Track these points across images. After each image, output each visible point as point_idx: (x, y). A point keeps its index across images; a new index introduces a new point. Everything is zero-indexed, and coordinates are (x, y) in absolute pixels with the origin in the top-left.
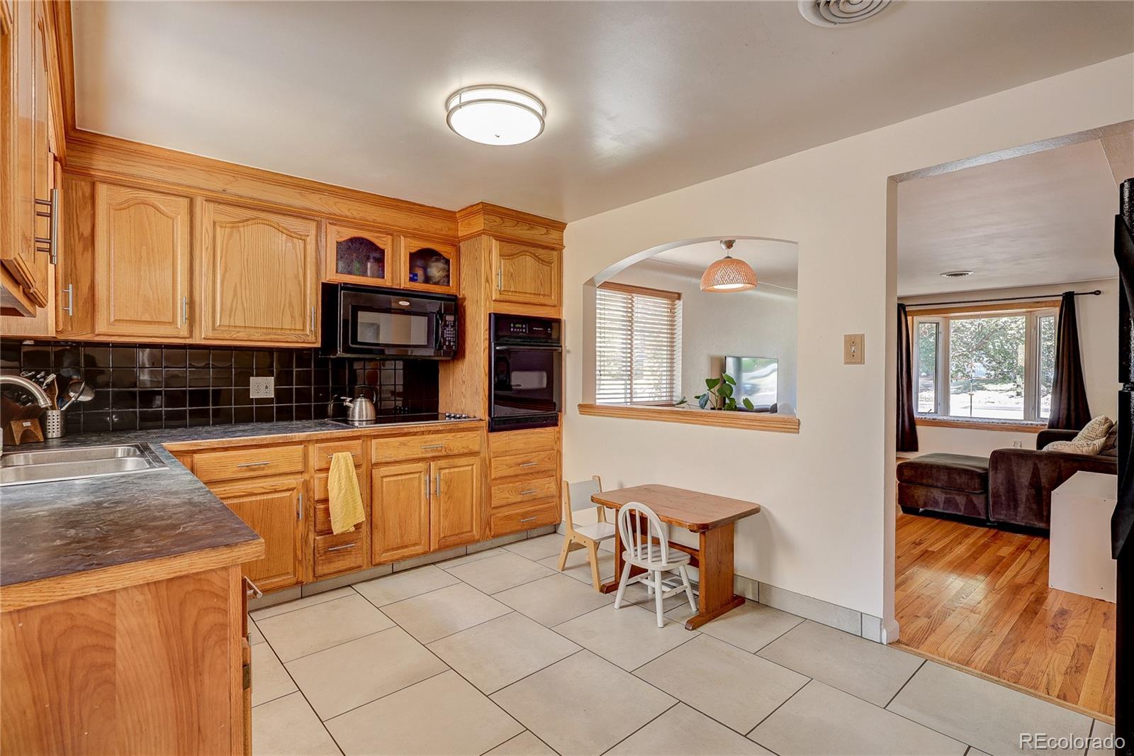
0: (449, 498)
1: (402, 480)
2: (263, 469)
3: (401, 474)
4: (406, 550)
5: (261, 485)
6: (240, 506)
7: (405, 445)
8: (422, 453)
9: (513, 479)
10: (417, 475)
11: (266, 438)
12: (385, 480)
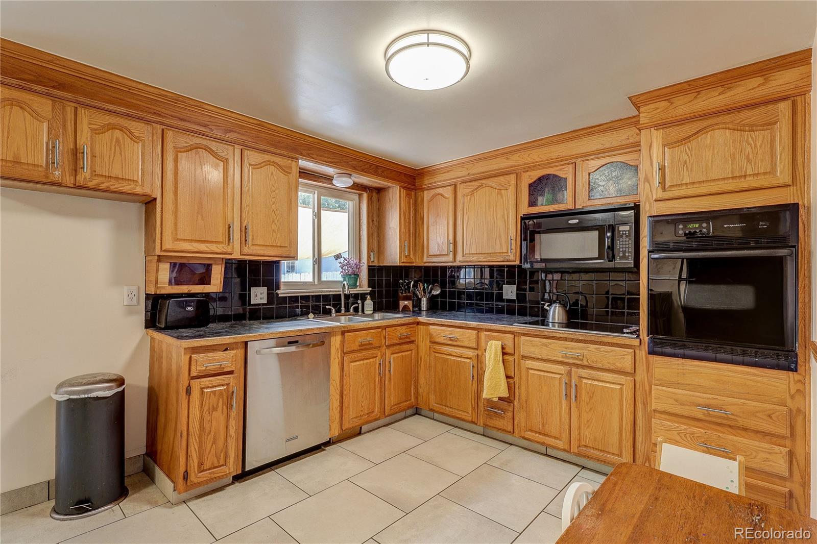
0: (591, 409)
1: (544, 376)
2: (456, 341)
3: (544, 371)
4: (547, 438)
5: (455, 350)
6: (446, 360)
7: (546, 346)
8: (562, 357)
9: (692, 423)
10: (558, 376)
11: (456, 322)
12: (531, 371)
